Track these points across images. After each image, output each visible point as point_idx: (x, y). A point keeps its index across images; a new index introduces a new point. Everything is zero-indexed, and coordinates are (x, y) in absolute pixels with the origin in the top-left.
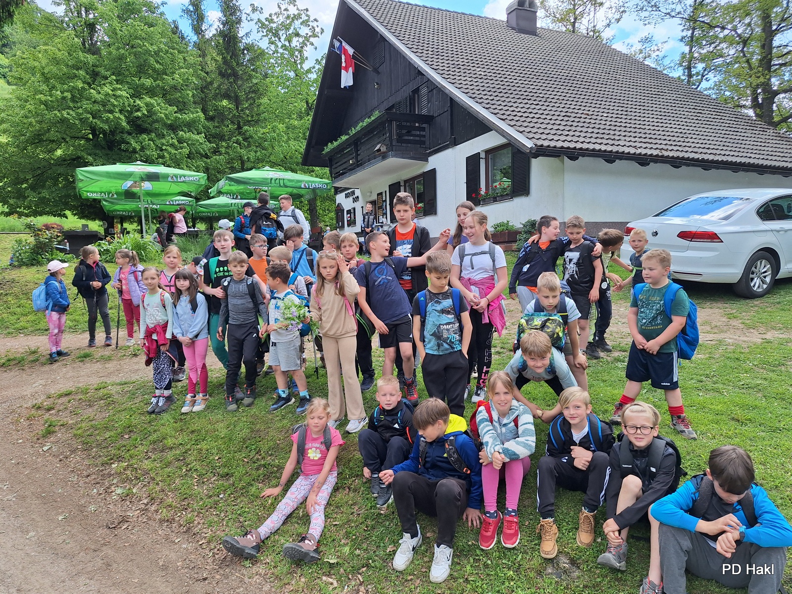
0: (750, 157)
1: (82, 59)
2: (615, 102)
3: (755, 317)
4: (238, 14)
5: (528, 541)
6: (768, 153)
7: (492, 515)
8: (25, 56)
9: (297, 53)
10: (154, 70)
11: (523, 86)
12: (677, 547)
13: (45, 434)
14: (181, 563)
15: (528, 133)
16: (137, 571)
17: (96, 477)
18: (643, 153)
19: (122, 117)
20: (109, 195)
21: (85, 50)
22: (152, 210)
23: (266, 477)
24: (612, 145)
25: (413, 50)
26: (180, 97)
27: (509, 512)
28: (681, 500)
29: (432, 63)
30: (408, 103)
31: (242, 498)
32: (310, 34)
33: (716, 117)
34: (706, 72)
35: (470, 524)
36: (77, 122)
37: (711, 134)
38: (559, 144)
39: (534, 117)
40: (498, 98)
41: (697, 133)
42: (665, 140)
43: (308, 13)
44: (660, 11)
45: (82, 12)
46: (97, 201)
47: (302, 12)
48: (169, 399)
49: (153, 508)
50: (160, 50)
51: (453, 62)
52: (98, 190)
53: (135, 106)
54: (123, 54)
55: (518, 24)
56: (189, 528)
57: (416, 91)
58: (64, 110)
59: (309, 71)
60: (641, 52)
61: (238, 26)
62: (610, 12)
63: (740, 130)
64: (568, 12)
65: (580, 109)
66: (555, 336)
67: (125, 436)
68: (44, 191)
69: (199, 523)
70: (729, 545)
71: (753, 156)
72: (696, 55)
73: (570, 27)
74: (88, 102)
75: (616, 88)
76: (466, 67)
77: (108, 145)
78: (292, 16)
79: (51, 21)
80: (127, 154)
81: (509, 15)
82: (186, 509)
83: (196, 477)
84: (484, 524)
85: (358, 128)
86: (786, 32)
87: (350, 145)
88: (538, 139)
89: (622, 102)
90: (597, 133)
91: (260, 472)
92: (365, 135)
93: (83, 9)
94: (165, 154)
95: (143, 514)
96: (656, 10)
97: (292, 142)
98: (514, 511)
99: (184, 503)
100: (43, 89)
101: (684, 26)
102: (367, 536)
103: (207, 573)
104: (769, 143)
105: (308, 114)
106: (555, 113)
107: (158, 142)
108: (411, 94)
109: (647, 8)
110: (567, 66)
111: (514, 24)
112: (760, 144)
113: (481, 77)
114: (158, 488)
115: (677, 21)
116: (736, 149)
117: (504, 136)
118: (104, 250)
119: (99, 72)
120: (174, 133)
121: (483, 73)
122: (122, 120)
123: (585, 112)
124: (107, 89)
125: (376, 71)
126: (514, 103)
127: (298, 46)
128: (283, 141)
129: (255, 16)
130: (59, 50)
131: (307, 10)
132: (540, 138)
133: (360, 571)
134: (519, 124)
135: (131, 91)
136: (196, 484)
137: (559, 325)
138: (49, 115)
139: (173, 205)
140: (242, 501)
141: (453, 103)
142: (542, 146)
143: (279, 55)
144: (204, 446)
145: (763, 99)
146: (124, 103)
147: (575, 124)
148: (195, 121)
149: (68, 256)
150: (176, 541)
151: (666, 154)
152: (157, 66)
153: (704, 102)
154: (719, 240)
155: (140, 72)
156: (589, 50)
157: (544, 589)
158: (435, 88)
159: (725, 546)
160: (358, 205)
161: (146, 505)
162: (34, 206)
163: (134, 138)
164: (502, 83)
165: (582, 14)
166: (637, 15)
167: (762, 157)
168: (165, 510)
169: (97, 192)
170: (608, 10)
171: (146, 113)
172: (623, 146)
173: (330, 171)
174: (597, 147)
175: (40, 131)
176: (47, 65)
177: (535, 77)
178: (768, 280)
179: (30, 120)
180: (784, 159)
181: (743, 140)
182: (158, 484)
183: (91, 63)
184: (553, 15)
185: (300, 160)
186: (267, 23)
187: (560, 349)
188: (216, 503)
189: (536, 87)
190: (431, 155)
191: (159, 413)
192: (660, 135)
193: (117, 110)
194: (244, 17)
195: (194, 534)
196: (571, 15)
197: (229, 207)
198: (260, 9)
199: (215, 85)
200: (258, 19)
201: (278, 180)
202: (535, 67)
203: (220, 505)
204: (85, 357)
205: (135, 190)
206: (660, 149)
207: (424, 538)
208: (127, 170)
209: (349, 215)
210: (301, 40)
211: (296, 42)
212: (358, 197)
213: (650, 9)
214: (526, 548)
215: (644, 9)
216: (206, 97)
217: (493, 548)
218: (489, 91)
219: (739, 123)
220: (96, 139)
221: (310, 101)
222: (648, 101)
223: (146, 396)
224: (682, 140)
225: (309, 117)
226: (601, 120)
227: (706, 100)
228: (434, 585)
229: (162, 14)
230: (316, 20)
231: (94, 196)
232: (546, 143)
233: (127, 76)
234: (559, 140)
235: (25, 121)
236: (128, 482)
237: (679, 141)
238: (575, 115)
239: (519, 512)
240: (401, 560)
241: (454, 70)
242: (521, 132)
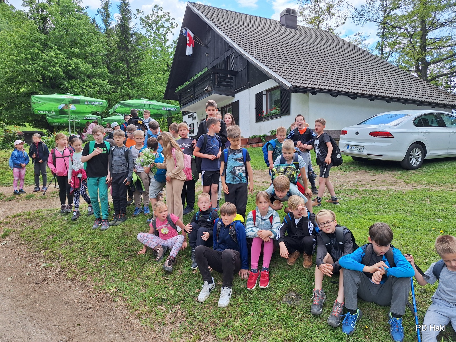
0: (413, 96)
1: (38, 36)
2: (339, 65)
3: (411, 178)
4: (129, 14)
5: (274, 285)
6: (423, 94)
7: (254, 271)
8: (5, 34)
9: (162, 37)
10: (80, 44)
11: (288, 55)
12: (353, 282)
13: (3, 236)
14: (77, 300)
15: (289, 79)
16: (51, 305)
17: (31, 258)
18: (353, 92)
19: (60, 69)
20: (50, 112)
21: (40, 31)
22: (76, 123)
23: (130, 257)
24: (335, 87)
25: (226, 34)
26: (94, 60)
27: (264, 270)
28: (355, 257)
29: (237, 41)
30: (224, 64)
31: (115, 267)
32: (170, 26)
33: (395, 75)
34: (391, 52)
35: (242, 277)
36: (34, 72)
37: (391, 84)
38: (306, 85)
39: (293, 71)
40: (273, 61)
41: (384, 83)
42: (366, 85)
43: (169, 15)
44: (365, 18)
45: (40, 11)
46: (43, 117)
47: (166, 14)
49: (63, 273)
50: (84, 33)
51: (248, 41)
52: (44, 109)
53: (68, 64)
54: (62, 34)
55: (286, 23)
56: (83, 283)
57: (228, 58)
58: (26, 65)
59: (169, 47)
60: (356, 41)
61: (129, 21)
62: (339, 19)
63: (408, 82)
64: (316, 18)
65: (319, 68)
66: (292, 176)
67: (50, 237)
68: (13, 111)
69: (89, 280)
70: (378, 278)
71: (415, 95)
72: (385, 43)
73: (317, 27)
74: (41, 61)
75: (340, 58)
76: (256, 44)
77: (52, 86)
78: (160, 16)
79: (21, 15)
80: (62, 91)
81: (282, 18)
82: (82, 273)
83: (89, 257)
84: (250, 276)
85: (196, 77)
86: (434, 31)
87: (191, 87)
88: (294, 82)
89: (343, 65)
90: (328, 81)
91: (127, 254)
92: (200, 81)
93: (40, 9)
94: (85, 91)
95: (57, 276)
96: (363, 17)
97: (158, 86)
98: (266, 268)
99: (81, 270)
100: (15, 53)
101: (379, 27)
102: (185, 285)
103: (91, 305)
104: (424, 89)
105: (168, 71)
106: (305, 70)
107: (81, 84)
108: (225, 59)
110: (313, 46)
111: (284, 23)
112: (419, 90)
113: (264, 49)
114: (67, 263)
115: (375, 23)
116: (405, 92)
117: (276, 81)
119: (48, 44)
120: (90, 80)
121: (265, 48)
122: (60, 71)
123: (321, 70)
124: (52, 54)
125: (206, 46)
126: (282, 63)
127: (163, 33)
128: (153, 86)
129: (139, 16)
130: (25, 31)
131: (169, 13)
133: (179, 303)
134: (284, 74)
135: (66, 55)
136: (89, 261)
137: (294, 170)
138: (17, 68)
139: (88, 119)
140: (115, 269)
141: (249, 64)
142: (296, 86)
143: (152, 38)
144: (95, 241)
145: (422, 67)
146: (61, 62)
147: (315, 76)
148: (103, 73)
150: (75, 290)
151: (366, 93)
152: (82, 42)
154: (392, 137)
155: (72, 45)
156: (325, 38)
157: (281, 310)
158: (239, 56)
159: (376, 279)
160: (195, 122)
161: (60, 272)
162: (7, 120)
163: (66, 81)
164: (276, 53)
165: (323, 19)
166: (352, 19)
167: (419, 96)
168: (70, 274)
169: (43, 111)
170: (337, 18)
171: (74, 67)
172: (342, 88)
173: (179, 102)
174: (327, 88)
175: (12, 76)
176: (18, 40)
177: (295, 51)
178: (420, 159)
179: (6, 70)
180: (432, 98)
181: (409, 87)
182: (67, 261)
183: (43, 39)
184: (307, 20)
185: (163, 97)
186: (146, 20)
187: (295, 183)
188: (100, 270)
189: (295, 56)
190: (236, 93)
192: (363, 83)
193: (58, 66)
194: (132, 16)
195: (86, 286)
196: (317, 20)
197: (121, 121)
198: (142, 12)
199: (116, 53)
200: (141, 17)
201: (149, 105)
202: (295, 46)
203: (102, 271)
204: (30, 197)
205: (65, 110)
206: (362, 90)
208: (61, 97)
209: (190, 128)
210: (165, 30)
211: (162, 31)
212: (195, 117)
213: (359, 17)
214: (272, 288)
215: (356, 17)
216: (109, 60)
217: (254, 289)
218: (268, 57)
219: (408, 79)
220: (44, 82)
221: (169, 64)
222: (358, 66)
224: (375, 86)
225: (168, 73)
226: (331, 74)
227: (390, 66)
228: (220, 309)
229: (86, 13)
230: (174, 19)
231: (42, 113)
232: (298, 85)
233: (64, 47)
234: (306, 83)
235: (3, 71)
236: (50, 260)
237: (374, 87)
238: (316, 71)
240: (203, 296)
241: (249, 45)
242: (285, 79)
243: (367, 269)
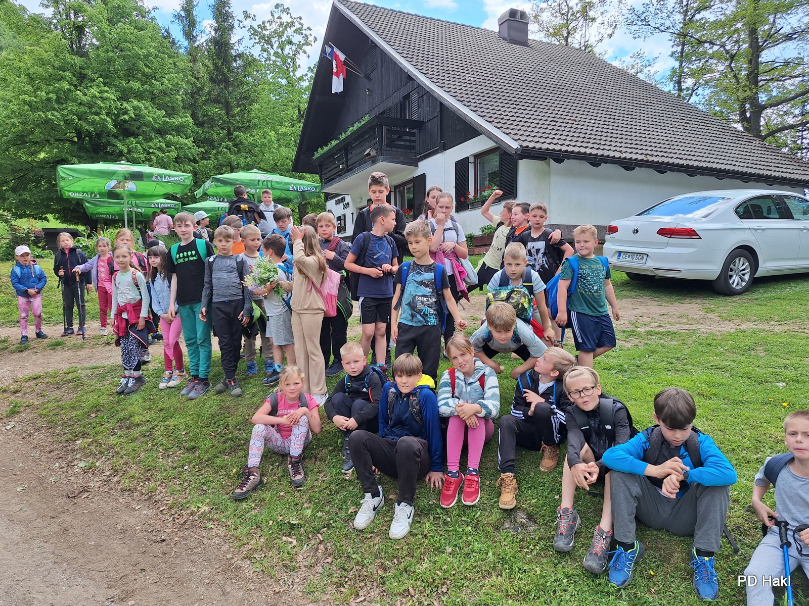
0: (735, 165)
1: (69, 60)
2: (603, 110)
3: (731, 310)
4: (230, 21)
5: (488, 499)
6: (753, 162)
7: (453, 475)
8: (10, 57)
9: (289, 60)
10: (144, 74)
11: (512, 92)
12: (627, 493)
13: (9, 415)
14: (139, 527)
15: (514, 134)
16: (94, 535)
17: (59, 452)
18: (628, 157)
19: (109, 120)
20: (91, 195)
21: (72, 52)
22: (137, 214)
23: (233, 450)
24: (597, 149)
25: (403, 55)
26: (169, 101)
27: (470, 472)
28: (631, 449)
29: (422, 68)
30: (399, 109)
31: (207, 469)
32: (303, 42)
33: (703, 127)
34: (696, 87)
35: (432, 485)
36: (62, 124)
37: (697, 143)
38: (545, 146)
39: (521, 121)
40: (486, 102)
41: (683, 141)
42: (651, 146)
43: (301, 21)
44: (649, 25)
45: (71, 15)
46: (79, 203)
47: (295, 20)
48: (139, 380)
49: (116, 479)
50: (150, 54)
51: (442, 68)
52: (80, 189)
53: (123, 109)
54: (112, 57)
55: (509, 35)
56: (151, 496)
57: (407, 97)
58: (48, 111)
59: (301, 79)
60: (633, 67)
61: (230, 32)
62: (602, 27)
63: (726, 140)
64: (562, 26)
65: (567, 115)
66: (520, 306)
67: (92, 415)
68: (25, 193)
69: (161, 492)
70: (673, 487)
71: (738, 164)
72: (686, 70)
73: (564, 42)
74: (74, 103)
75: (605, 97)
76: (456, 73)
77: (93, 148)
78: (285, 24)
79: (38, 22)
80: (113, 157)
81: (501, 26)
82: (149, 480)
83: (161, 451)
84: (446, 484)
85: (348, 133)
86: (773, 48)
87: (340, 150)
88: (523, 141)
89: (610, 110)
90: (583, 138)
91: (227, 445)
92: (356, 139)
93: (72, 11)
94: (153, 157)
95: (105, 485)
96: (646, 25)
97: (283, 149)
98: (475, 470)
99: (147, 474)
100: (28, 90)
101: (674, 42)
102: (330, 500)
103: (165, 535)
104: (754, 153)
105: (300, 122)
106: (543, 118)
107: (145, 145)
108: (401, 100)
109: (637, 22)
110: (556, 76)
111: (506, 35)
112: (746, 153)
113: (470, 82)
114: (122, 461)
115: (667, 36)
116: (721, 157)
117: (491, 138)
118: (83, 246)
119: (86, 74)
120: (162, 137)
121: (472, 79)
122: (108, 123)
123: (572, 118)
124: (94, 91)
125: (368, 77)
126: (502, 107)
127: (291, 53)
128: (274, 148)
129: (247, 23)
130: (46, 52)
131: (300, 18)
132: (526, 140)
133: (321, 531)
134: (505, 126)
135: (119, 94)
136: (161, 457)
138: (32, 117)
139: (157, 208)
140: (207, 472)
141: (443, 107)
142: (527, 147)
143: (271, 62)
144: (171, 422)
145: (751, 113)
146: (110, 106)
147: (562, 129)
148: (184, 125)
149: (46, 252)
150: (137, 508)
151: (651, 159)
152: (146, 70)
153: (692, 114)
154: (698, 237)
155: (129, 76)
156: (579, 62)
157: (500, 543)
158: (426, 94)
159: (669, 488)
160: (348, 212)
161: (109, 476)
162: (14, 208)
163: (120, 140)
164: (491, 89)
165: (575, 29)
166: (627, 28)
167: (746, 165)
168: (127, 481)
169: (79, 192)
170: (600, 25)
171: (133, 116)
172: (608, 150)
173: (320, 176)
174: (583, 150)
175: (23, 131)
176: (33, 66)
177: (524, 85)
178: (747, 277)
179: (12, 120)
180: (768, 168)
181: (728, 149)
182: (122, 458)
183: (78, 65)
184: (546, 29)
185: (291, 168)
186: (259, 30)
187: (527, 321)
188: (180, 473)
189: (525, 94)
190: (421, 161)
191: (128, 393)
192: (646, 141)
193: (104, 112)
194: (236, 24)
195: (156, 501)
196: (563, 29)
197: (216, 211)
198: (252, 16)
199: (206, 90)
200: (251, 26)
201: (265, 182)
202: (525, 75)
203: (184, 475)
204: (56, 345)
205: (118, 190)
206: (645, 155)
207: (387, 500)
208: (110, 169)
209: (339, 222)
210: (294, 48)
211: (288, 50)
212: (348, 203)
213: (640, 23)
214: (485, 505)
215: (634, 23)
216: (196, 102)
217: (453, 506)
218: (478, 96)
219: (726, 134)
220: (81, 142)
221: (302, 109)
222: (636, 111)
223: (116, 379)
224: (668, 147)
225: (300, 124)
226: (588, 126)
227: (694, 112)
228: (392, 541)
229: (153, 19)
230: (309, 29)
231: (76, 196)
232: (531, 145)
233: (115, 79)
234: (545, 142)
235: (8, 121)
236: (92, 456)
237: (665, 148)
238: (562, 120)
239: (480, 472)
240: (363, 519)
241: (443, 75)
242: (507, 134)
243: (652, 470)
